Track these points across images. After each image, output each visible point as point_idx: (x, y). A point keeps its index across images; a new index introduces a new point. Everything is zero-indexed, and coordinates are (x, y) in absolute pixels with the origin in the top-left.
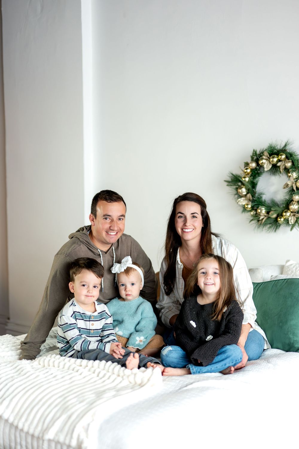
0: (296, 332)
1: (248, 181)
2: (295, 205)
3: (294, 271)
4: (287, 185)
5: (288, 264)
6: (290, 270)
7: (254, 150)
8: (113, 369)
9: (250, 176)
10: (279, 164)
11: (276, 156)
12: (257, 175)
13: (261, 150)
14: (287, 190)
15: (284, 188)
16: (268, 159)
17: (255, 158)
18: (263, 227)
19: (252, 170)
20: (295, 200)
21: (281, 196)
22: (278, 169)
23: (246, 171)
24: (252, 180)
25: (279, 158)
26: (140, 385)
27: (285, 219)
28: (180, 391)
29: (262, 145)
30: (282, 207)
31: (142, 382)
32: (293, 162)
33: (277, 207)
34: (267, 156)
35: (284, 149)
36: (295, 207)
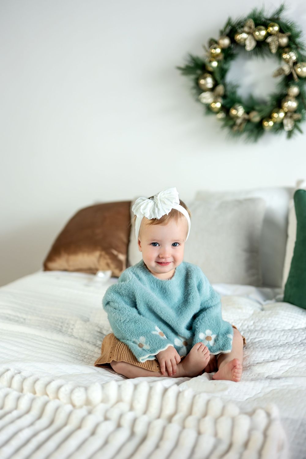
1: (218, 66)
2: (291, 102)
4: (280, 71)
9: (220, 60)
10: (269, 40)
11: (262, 27)
14: (280, 79)
15: (276, 76)
16: (252, 33)
17: (229, 30)
18: (240, 136)
19: (223, 50)
20: (291, 94)
22: (268, 48)
23: (213, 51)
24: (222, 65)
25: (269, 31)
27: (276, 123)
30: (269, 104)
32: (290, 37)
34: (250, 28)
35: (276, 17)
36: (292, 104)
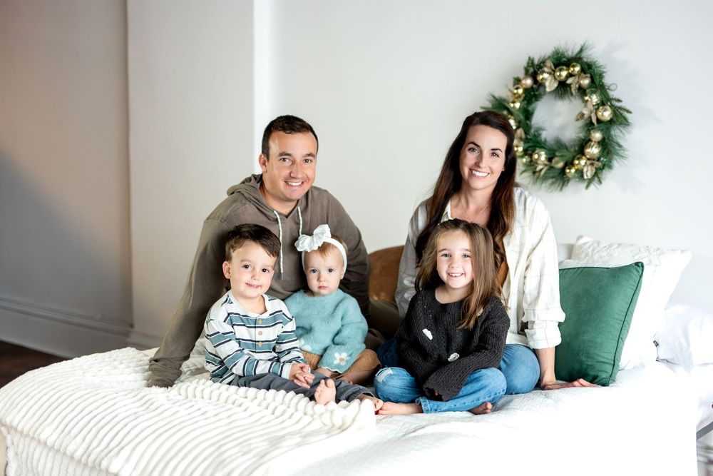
0: (591, 352)
1: (520, 108)
2: (594, 148)
3: (590, 254)
4: (582, 115)
5: (581, 242)
6: (583, 252)
7: (530, 58)
8: (297, 404)
9: (523, 100)
10: (569, 81)
11: (565, 68)
12: (534, 99)
13: (540, 57)
14: (581, 123)
15: (577, 120)
16: (552, 73)
17: (531, 70)
18: (542, 183)
19: (526, 90)
20: (594, 140)
21: (571, 133)
22: (569, 89)
23: (516, 91)
24: (525, 106)
25: (570, 71)
26: (340, 428)
27: (577, 170)
28: (404, 438)
29: (542, 49)
30: (572, 150)
31: (343, 424)
32: (592, 79)
33: (565, 150)
34: (551, 68)
35: (578, 56)
36: (594, 150)
